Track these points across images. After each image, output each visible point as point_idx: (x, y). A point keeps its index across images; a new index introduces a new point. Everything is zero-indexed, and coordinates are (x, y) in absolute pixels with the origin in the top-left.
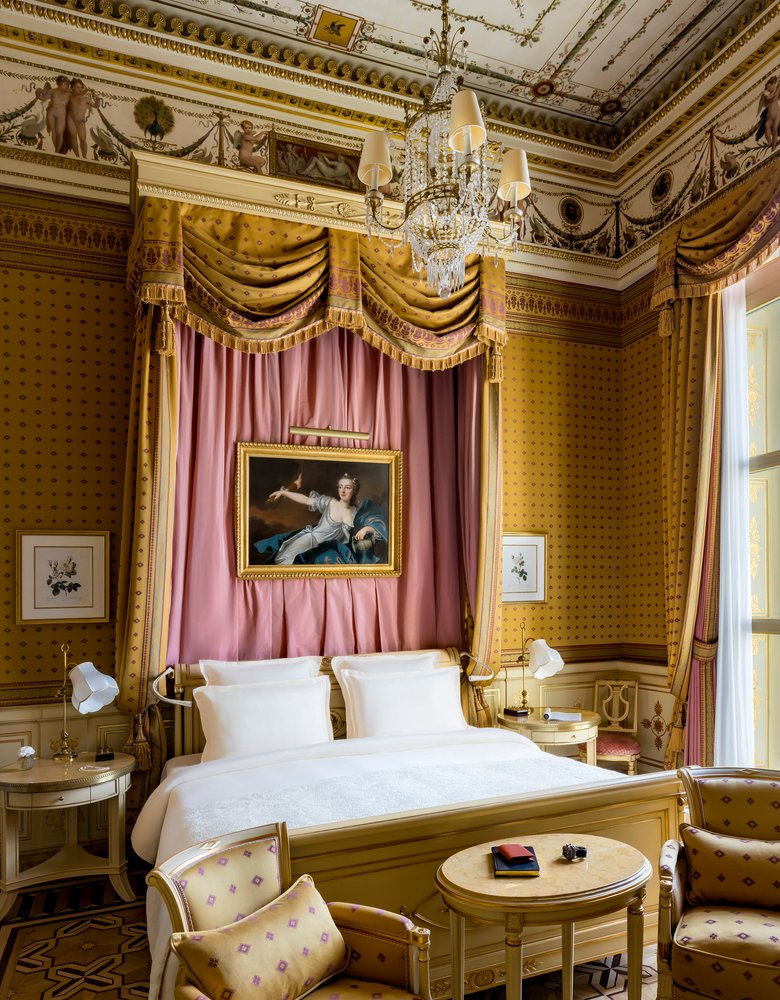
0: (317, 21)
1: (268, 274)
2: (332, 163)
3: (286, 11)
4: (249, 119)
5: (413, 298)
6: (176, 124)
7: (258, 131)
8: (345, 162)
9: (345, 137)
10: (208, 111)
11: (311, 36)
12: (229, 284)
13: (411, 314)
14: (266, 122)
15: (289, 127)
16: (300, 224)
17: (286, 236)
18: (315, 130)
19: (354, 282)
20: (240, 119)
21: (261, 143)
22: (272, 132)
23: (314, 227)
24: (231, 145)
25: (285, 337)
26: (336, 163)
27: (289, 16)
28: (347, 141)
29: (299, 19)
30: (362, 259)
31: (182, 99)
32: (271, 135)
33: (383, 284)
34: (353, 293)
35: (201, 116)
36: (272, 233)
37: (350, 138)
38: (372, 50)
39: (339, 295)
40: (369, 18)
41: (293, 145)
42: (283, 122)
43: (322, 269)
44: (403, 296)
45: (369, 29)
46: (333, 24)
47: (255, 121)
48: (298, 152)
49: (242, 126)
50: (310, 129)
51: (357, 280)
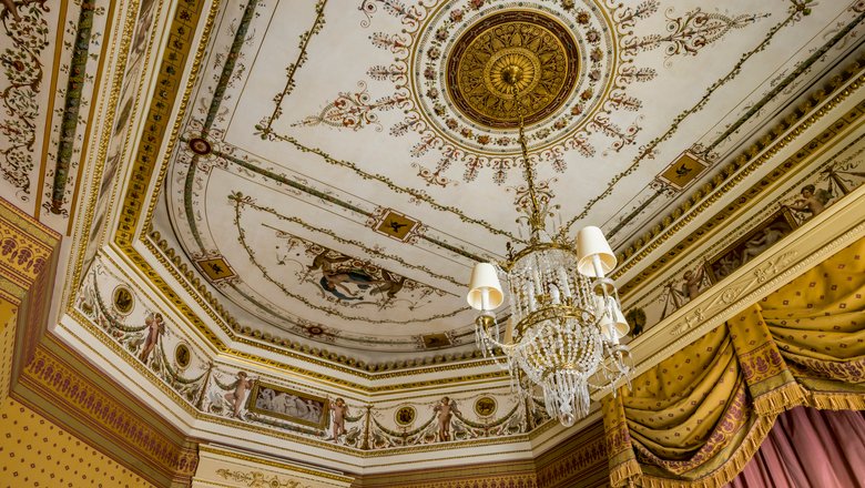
0: (668, 182)
1: (687, 405)
2: (761, 241)
3: (647, 199)
4: (687, 269)
5: (849, 323)
6: (647, 316)
7: (696, 272)
8: (772, 229)
9: (761, 212)
10: (662, 288)
11: (679, 188)
12: (662, 435)
13: (853, 344)
14: (698, 261)
15: (716, 248)
16: (703, 337)
17: (698, 355)
18: (735, 231)
19: (769, 355)
20: (681, 275)
21: (701, 279)
22: (707, 262)
23: (715, 330)
24: (682, 298)
25: (734, 455)
26: (764, 238)
27: (653, 198)
28: (764, 213)
29: (659, 193)
30: (769, 324)
31: (644, 297)
32: (705, 268)
33: (803, 333)
34: (773, 368)
35: (659, 296)
36: (688, 361)
37: (765, 209)
38: (720, 150)
39: (759, 381)
40: (689, 145)
41: (724, 257)
42: (710, 249)
43: (734, 366)
44: (837, 329)
45: (698, 148)
46: (678, 172)
47: (691, 267)
48: (731, 259)
49: (685, 278)
50: (730, 234)
51: (772, 351)
